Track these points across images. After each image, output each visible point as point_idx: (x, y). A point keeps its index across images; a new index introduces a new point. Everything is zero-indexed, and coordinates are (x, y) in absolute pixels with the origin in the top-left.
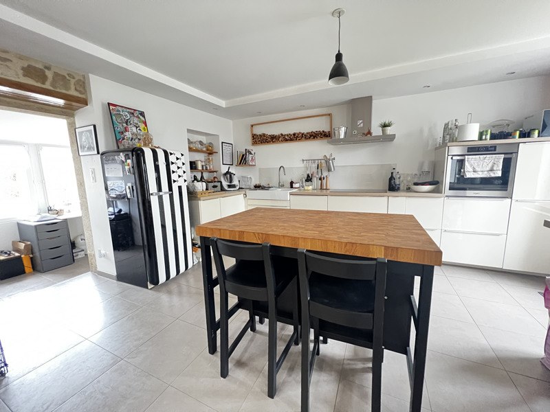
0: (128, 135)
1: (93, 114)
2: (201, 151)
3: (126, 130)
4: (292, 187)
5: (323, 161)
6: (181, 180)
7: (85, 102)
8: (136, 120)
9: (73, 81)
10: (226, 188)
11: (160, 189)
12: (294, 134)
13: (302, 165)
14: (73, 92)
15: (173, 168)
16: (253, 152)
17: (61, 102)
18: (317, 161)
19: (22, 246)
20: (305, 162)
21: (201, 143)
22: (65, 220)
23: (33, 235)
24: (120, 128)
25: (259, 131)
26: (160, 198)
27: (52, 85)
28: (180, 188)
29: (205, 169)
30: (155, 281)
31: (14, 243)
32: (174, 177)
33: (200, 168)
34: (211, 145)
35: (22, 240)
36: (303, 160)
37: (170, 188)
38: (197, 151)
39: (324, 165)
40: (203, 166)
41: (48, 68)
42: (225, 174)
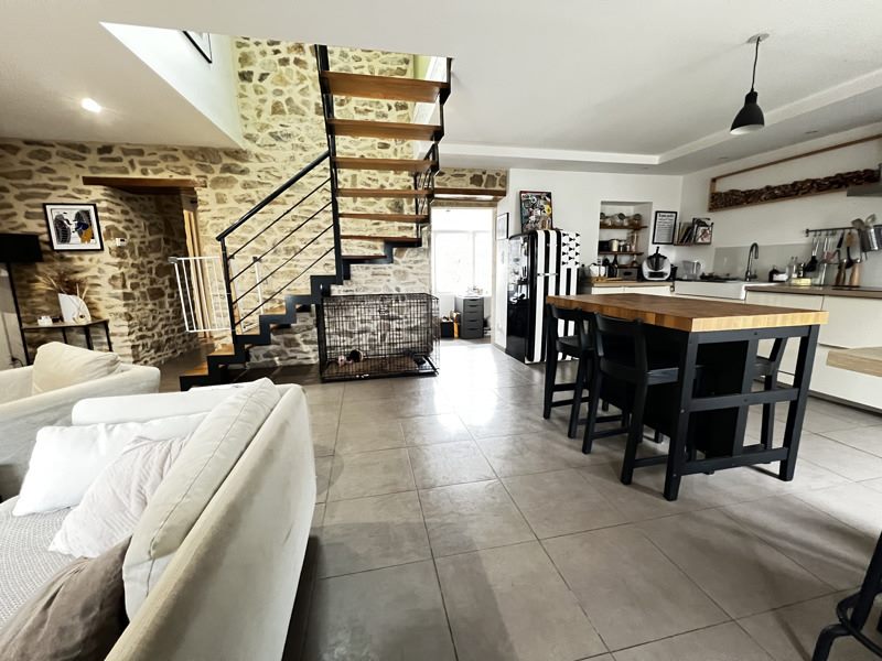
0: (533, 218)
1: (509, 204)
2: (621, 227)
3: (531, 214)
4: (771, 280)
5: (855, 232)
6: (573, 261)
7: (504, 194)
8: (542, 202)
9: (498, 178)
10: (647, 277)
11: (547, 270)
12: (795, 184)
13: (804, 240)
14: (498, 188)
15: (564, 249)
16: (709, 223)
17: (490, 197)
18: (840, 233)
19: (455, 315)
20: (811, 234)
21: (621, 216)
22: (482, 299)
23: (461, 308)
24: (526, 213)
25: (724, 186)
26: (546, 279)
27: (486, 186)
28: (569, 271)
29: (623, 250)
30: (531, 357)
31: (451, 313)
32: (564, 258)
33: (615, 249)
34: (638, 217)
35: (456, 311)
36: (808, 231)
37: (558, 270)
38: (614, 227)
39: (857, 239)
40: (619, 247)
41: (484, 173)
42: (651, 258)
